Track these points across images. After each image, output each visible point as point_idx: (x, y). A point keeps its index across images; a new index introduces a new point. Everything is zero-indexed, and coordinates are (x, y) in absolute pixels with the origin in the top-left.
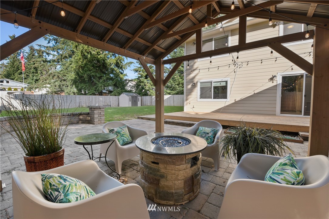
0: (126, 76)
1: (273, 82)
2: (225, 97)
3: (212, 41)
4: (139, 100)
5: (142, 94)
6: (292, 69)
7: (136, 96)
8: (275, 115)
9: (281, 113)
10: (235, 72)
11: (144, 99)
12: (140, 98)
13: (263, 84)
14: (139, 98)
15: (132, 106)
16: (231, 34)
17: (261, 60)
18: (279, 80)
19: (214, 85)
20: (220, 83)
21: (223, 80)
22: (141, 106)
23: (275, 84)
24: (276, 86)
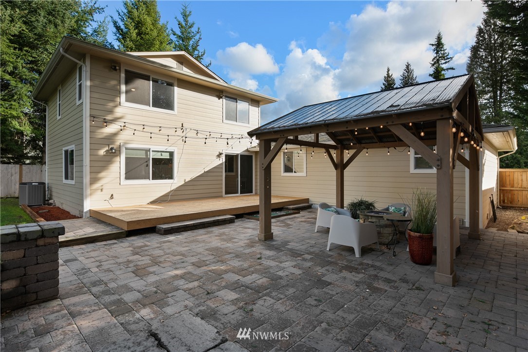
1: (220, 160)
2: (171, 177)
3: (149, 80)
6: (232, 148)
8: (222, 197)
9: (225, 194)
13: (212, 161)
16: (178, 84)
20: (160, 153)
21: (167, 150)
24: (222, 164)
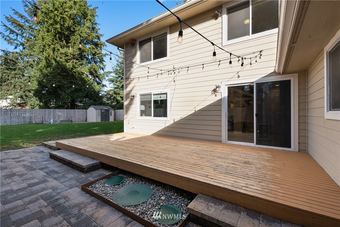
0: (105, 87)
1: (216, 95)
2: (165, 115)
3: (151, 41)
4: (111, 114)
5: (116, 107)
6: (239, 77)
7: (107, 110)
8: (220, 142)
9: (228, 140)
10: (174, 81)
11: (118, 113)
12: (113, 112)
13: (206, 97)
14: (111, 112)
15: (101, 121)
16: (170, 31)
17: (203, 65)
18: (224, 93)
19: (153, 98)
20: (159, 96)
21: (162, 92)
22: (114, 120)
23: (219, 98)
24: (221, 100)
